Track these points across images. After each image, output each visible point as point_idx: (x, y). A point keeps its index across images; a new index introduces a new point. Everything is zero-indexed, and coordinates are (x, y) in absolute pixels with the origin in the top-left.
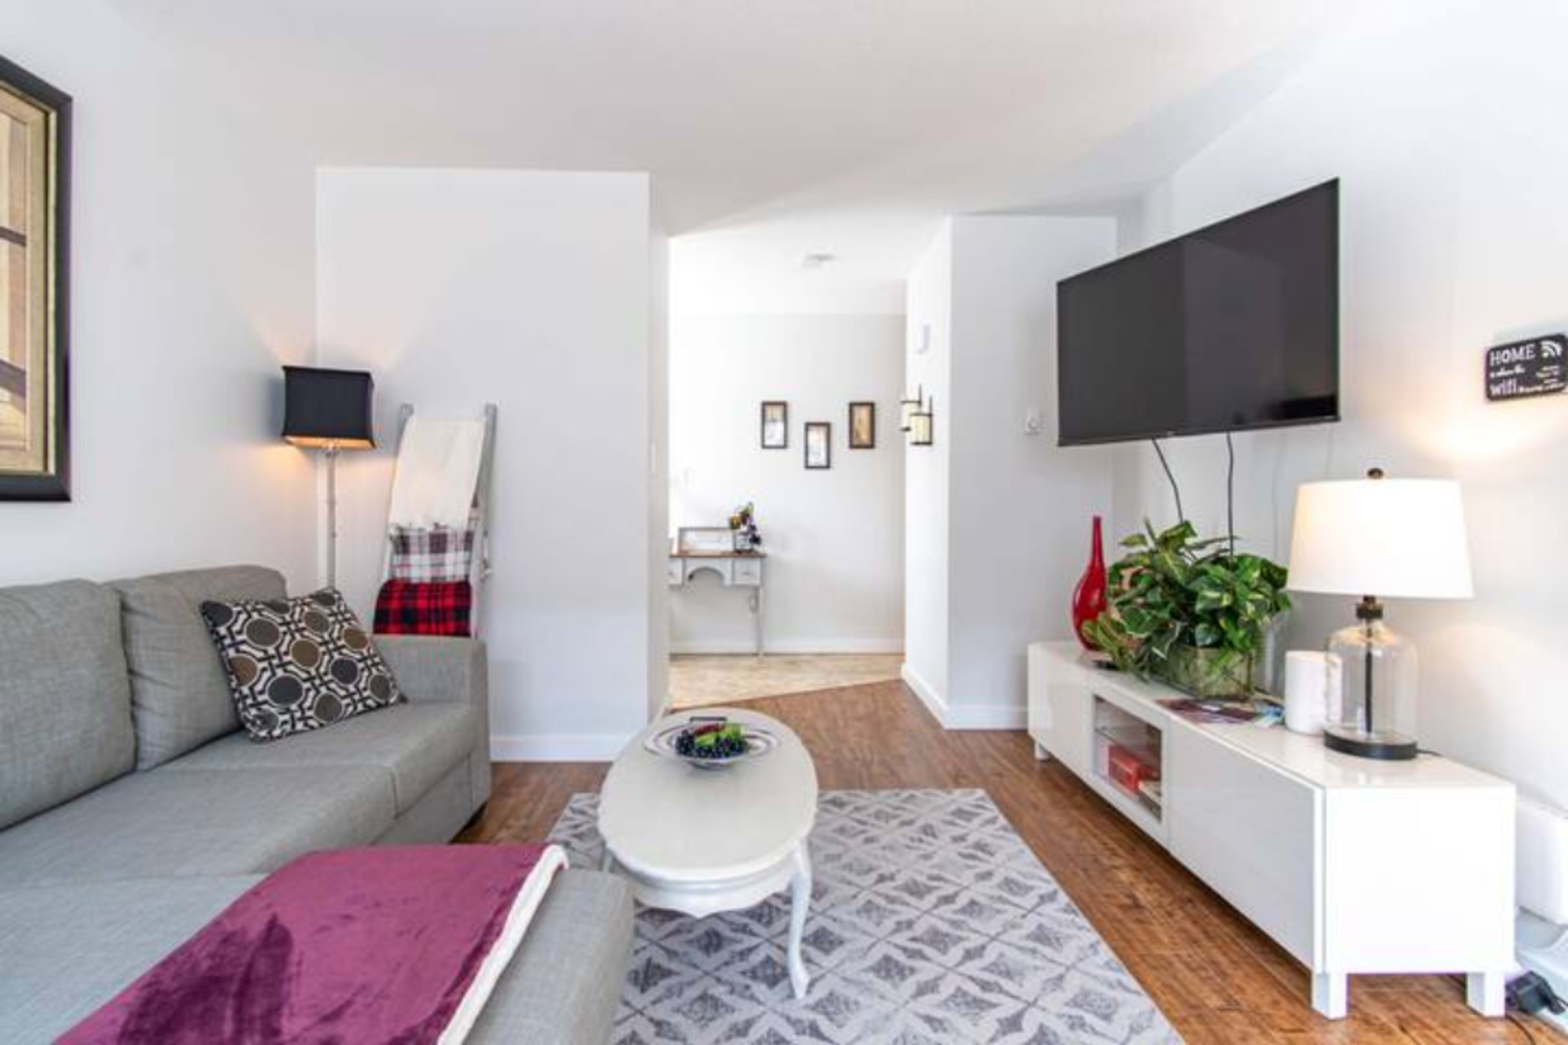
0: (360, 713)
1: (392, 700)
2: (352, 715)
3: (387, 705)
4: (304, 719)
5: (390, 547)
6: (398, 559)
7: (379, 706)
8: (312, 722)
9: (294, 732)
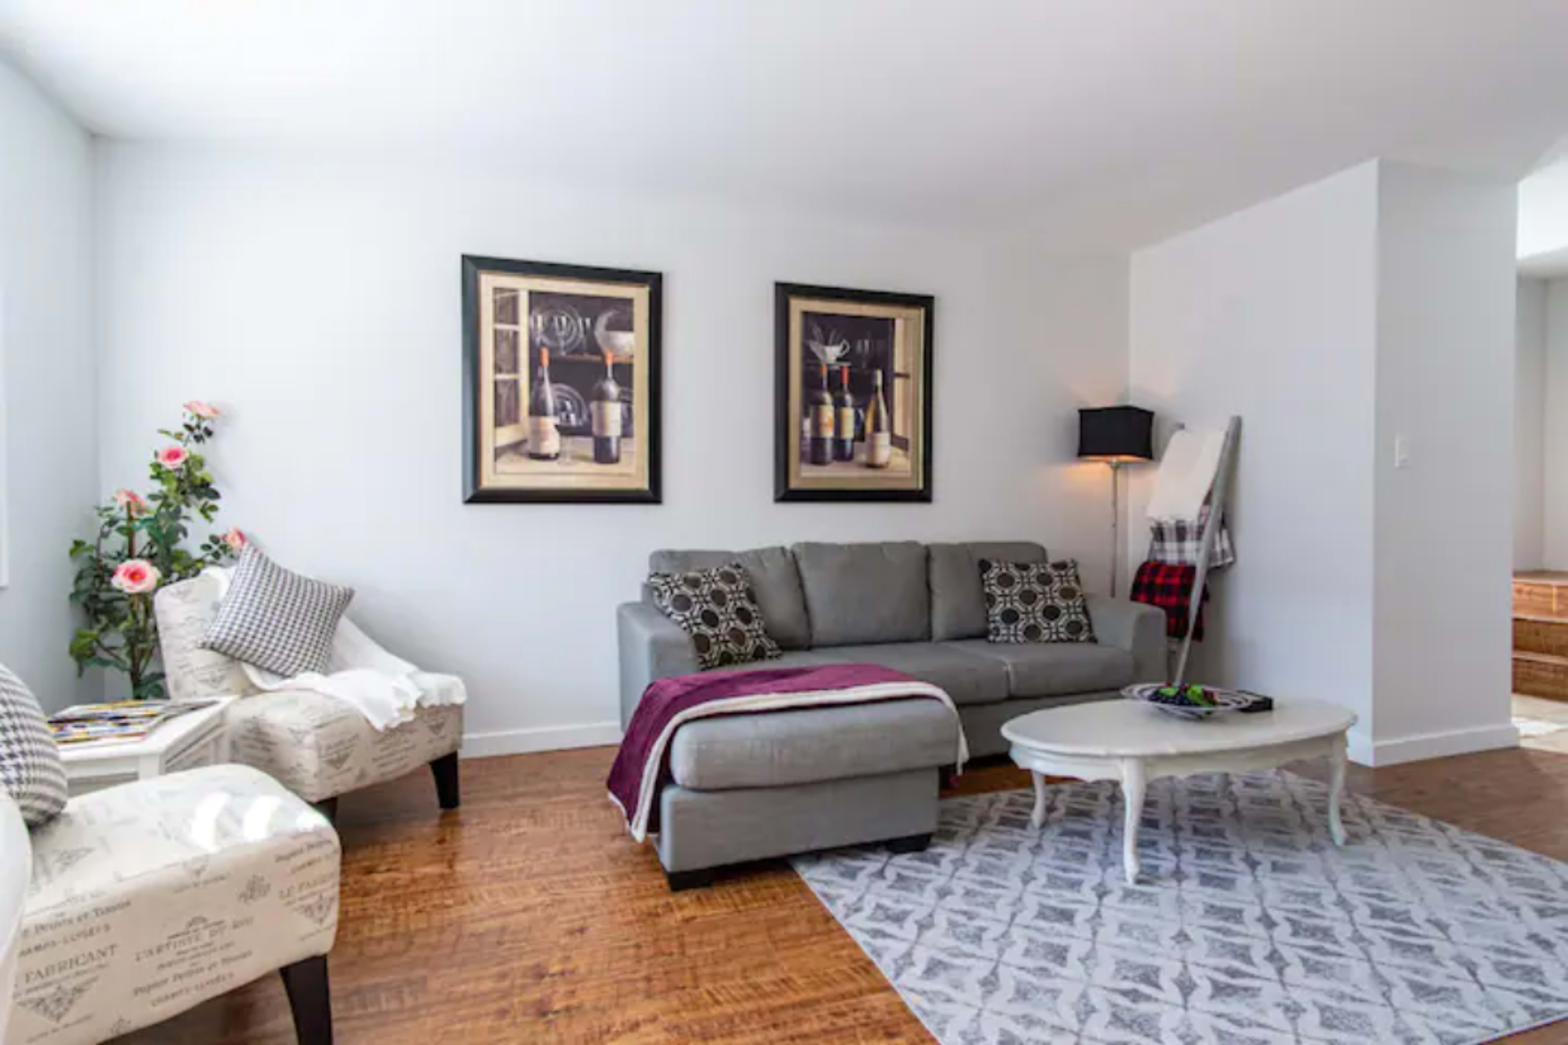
0: (1054, 642)
1: (1082, 638)
2: (1047, 641)
3: (1077, 641)
4: (1015, 635)
5: (1151, 536)
6: (1157, 546)
7: (1070, 640)
8: (1020, 639)
9: (1008, 642)
